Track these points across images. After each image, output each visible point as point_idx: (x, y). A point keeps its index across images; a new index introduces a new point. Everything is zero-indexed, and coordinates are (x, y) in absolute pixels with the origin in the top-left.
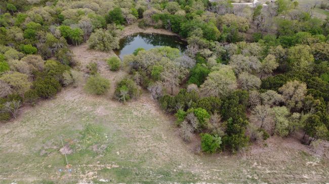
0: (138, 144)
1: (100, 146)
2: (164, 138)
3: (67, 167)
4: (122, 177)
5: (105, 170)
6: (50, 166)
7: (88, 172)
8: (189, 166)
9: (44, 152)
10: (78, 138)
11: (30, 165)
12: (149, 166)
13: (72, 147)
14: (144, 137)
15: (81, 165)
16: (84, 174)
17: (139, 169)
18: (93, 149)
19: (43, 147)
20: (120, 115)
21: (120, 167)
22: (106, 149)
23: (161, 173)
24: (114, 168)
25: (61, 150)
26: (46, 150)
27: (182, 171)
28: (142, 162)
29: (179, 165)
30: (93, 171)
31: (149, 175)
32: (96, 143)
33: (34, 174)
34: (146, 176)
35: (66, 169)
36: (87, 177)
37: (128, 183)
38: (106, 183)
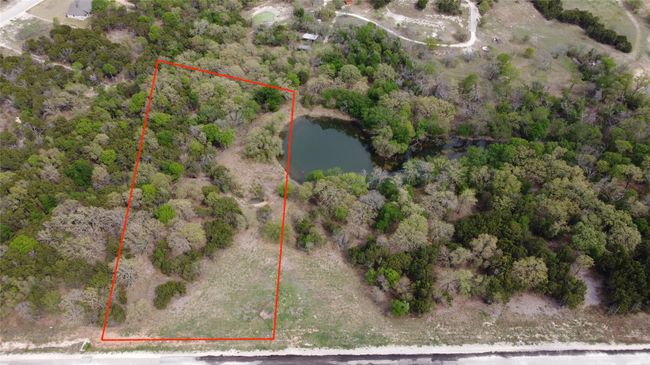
0: (332, 306)
1: (296, 309)
2: (356, 298)
4: (323, 341)
5: (307, 335)
7: (293, 337)
8: (380, 329)
10: (273, 300)
12: (344, 329)
13: (270, 311)
14: (336, 298)
15: (285, 330)
16: (290, 338)
18: (290, 312)
19: (243, 311)
20: (307, 269)
21: (320, 331)
22: (303, 312)
24: (315, 333)
25: (261, 314)
26: (247, 314)
27: (375, 333)
28: (339, 326)
29: (372, 327)
30: (297, 336)
31: (346, 338)
32: (292, 306)
34: (344, 339)
36: (294, 342)
37: (330, 347)
38: (312, 348)
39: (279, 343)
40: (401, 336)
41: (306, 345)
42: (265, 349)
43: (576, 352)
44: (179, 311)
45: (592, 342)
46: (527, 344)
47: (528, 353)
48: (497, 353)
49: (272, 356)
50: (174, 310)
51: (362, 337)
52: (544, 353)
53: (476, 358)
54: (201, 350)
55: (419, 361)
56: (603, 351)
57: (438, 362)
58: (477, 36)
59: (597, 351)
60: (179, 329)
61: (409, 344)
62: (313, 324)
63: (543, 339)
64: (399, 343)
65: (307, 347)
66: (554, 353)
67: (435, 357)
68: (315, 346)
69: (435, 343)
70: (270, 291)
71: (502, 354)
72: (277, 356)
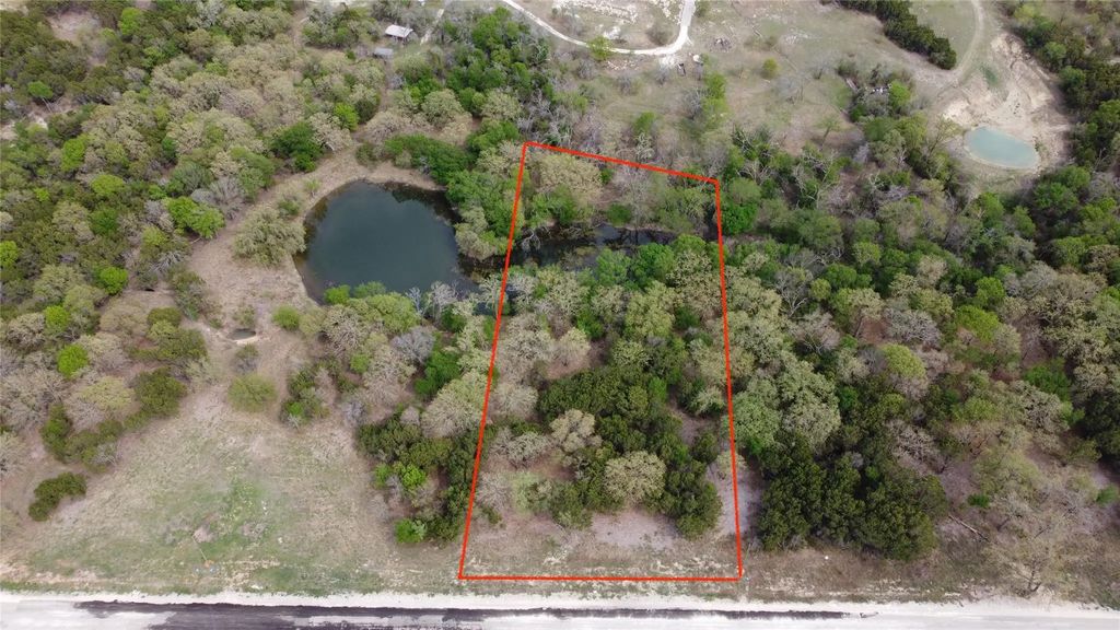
0: (312, 524)
1: (255, 526)
2: (354, 510)
3: (207, 565)
4: (282, 581)
5: (260, 570)
6: (182, 563)
7: (237, 574)
8: (379, 564)
9: (170, 538)
10: (221, 509)
11: (154, 562)
12: (321, 563)
13: (212, 529)
14: (323, 509)
15: (226, 561)
16: (230, 576)
17: (308, 569)
18: (243, 532)
19: (168, 528)
20: (290, 458)
21: (282, 565)
22: (264, 532)
23: (336, 576)
24: (272, 567)
25: (196, 533)
26: (174, 533)
27: (367, 571)
28: (314, 556)
29: (365, 561)
30: (244, 572)
31: (320, 578)
32: (249, 521)
33: (162, 577)
34: (315, 580)
35: (206, 568)
36: (235, 581)
37: (289, 592)
38: (261, 592)
39: (211, 583)
40: (407, 578)
41: (253, 587)
42: (187, 592)
43: (677, 613)
44: (68, 523)
45: (709, 597)
46: (604, 597)
47: (599, 613)
48: (550, 611)
49: (194, 605)
50: (60, 521)
51: (344, 577)
52: (626, 612)
53: (513, 618)
54: (86, 590)
55: (424, 619)
56: (721, 613)
57: (452, 623)
58: (690, 33)
59: (711, 612)
60: (60, 556)
61: (415, 591)
62: (273, 553)
63: (633, 589)
64: (400, 590)
65: (254, 591)
66: (641, 613)
67: (451, 613)
68: (267, 589)
69: (459, 590)
70: (219, 494)
71: (558, 613)
72: (202, 604)
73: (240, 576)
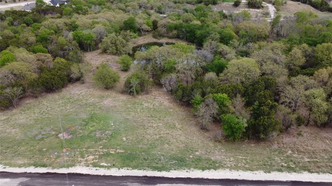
1: (104, 132)
2: (179, 126)
3: (64, 150)
4: (127, 161)
5: (108, 154)
6: (45, 149)
7: (88, 156)
9: (40, 136)
10: (81, 125)
12: (159, 151)
13: (72, 133)
15: (80, 149)
16: (83, 158)
17: (148, 154)
18: (96, 135)
19: (40, 132)
20: (129, 106)
21: (126, 152)
22: (111, 135)
23: (174, 159)
24: (118, 153)
25: (60, 135)
26: (43, 135)
27: (200, 157)
28: (152, 148)
30: (94, 155)
31: (160, 160)
32: (100, 130)
33: (25, 157)
34: (156, 161)
35: (63, 152)
36: (86, 161)
37: (134, 167)
38: (108, 168)
39: (66, 161)
40: (237, 161)
41: (102, 164)
42: (44, 166)
49: (48, 173)
51: (181, 160)
62: (118, 145)
64: (235, 168)
65: (103, 167)
68: (114, 166)
70: (80, 118)
72: (55, 173)
73: (91, 157)
